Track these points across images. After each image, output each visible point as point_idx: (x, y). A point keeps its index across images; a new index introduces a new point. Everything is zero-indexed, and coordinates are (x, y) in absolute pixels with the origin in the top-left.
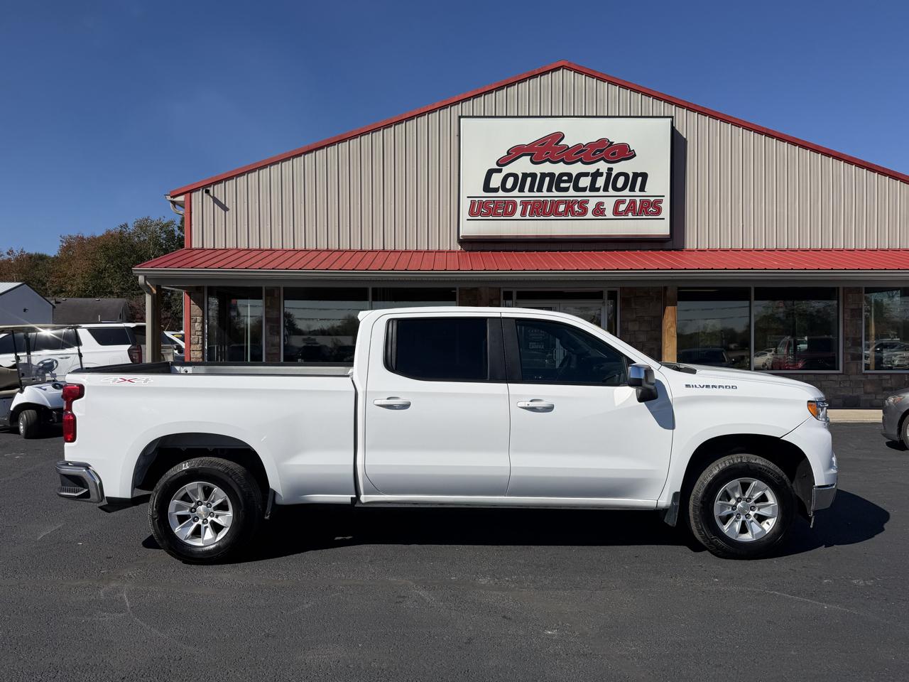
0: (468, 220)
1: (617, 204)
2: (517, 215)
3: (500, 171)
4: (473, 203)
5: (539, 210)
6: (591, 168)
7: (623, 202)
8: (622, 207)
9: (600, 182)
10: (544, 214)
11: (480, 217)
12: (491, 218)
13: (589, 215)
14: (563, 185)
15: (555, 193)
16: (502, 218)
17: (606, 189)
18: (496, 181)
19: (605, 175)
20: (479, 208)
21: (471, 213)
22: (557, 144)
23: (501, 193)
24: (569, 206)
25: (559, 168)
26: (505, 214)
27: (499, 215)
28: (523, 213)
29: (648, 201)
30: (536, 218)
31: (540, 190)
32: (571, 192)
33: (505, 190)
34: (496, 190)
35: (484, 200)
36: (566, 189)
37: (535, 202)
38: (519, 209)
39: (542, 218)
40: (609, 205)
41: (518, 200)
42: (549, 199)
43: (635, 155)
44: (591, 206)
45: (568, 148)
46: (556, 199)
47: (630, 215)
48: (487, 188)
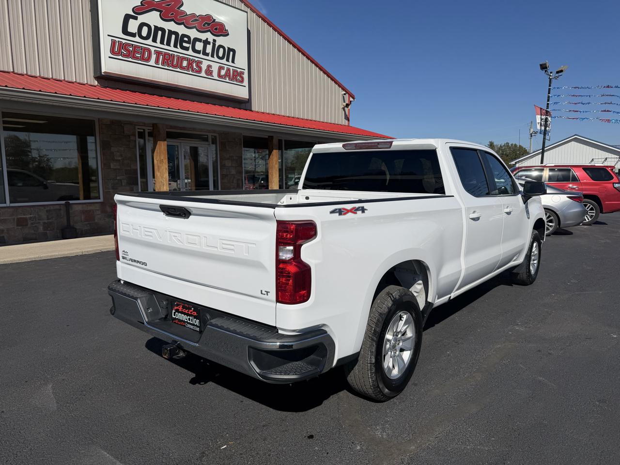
0: (110, 57)
1: (220, 68)
2: (152, 62)
3: (136, 18)
4: (113, 43)
5: (168, 61)
6: (203, 36)
7: (223, 68)
8: (223, 72)
9: (209, 49)
10: (173, 66)
11: (120, 57)
12: (130, 59)
13: (203, 74)
14: (185, 44)
15: (180, 50)
16: (140, 62)
17: (212, 56)
18: (133, 26)
19: (212, 44)
20: (119, 49)
21: (112, 51)
22: (179, 8)
23: (137, 39)
24: (190, 63)
25: (181, 30)
26: (143, 59)
27: (137, 58)
28: (157, 62)
29: (237, 71)
30: (166, 67)
31: (168, 44)
32: (190, 52)
33: (141, 37)
34: (133, 35)
35: (124, 41)
36: (187, 49)
37: (166, 54)
38: (154, 57)
39: (171, 68)
40: (215, 68)
41: (153, 49)
42: (176, 54)
43: (228, 35)
44: (204, 66)
45: (187, 15)
46: (181, 55)
47: (227, 80)
48: (125, 31)
